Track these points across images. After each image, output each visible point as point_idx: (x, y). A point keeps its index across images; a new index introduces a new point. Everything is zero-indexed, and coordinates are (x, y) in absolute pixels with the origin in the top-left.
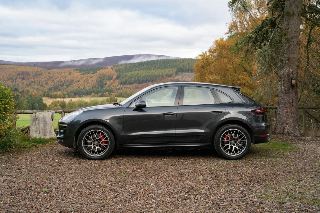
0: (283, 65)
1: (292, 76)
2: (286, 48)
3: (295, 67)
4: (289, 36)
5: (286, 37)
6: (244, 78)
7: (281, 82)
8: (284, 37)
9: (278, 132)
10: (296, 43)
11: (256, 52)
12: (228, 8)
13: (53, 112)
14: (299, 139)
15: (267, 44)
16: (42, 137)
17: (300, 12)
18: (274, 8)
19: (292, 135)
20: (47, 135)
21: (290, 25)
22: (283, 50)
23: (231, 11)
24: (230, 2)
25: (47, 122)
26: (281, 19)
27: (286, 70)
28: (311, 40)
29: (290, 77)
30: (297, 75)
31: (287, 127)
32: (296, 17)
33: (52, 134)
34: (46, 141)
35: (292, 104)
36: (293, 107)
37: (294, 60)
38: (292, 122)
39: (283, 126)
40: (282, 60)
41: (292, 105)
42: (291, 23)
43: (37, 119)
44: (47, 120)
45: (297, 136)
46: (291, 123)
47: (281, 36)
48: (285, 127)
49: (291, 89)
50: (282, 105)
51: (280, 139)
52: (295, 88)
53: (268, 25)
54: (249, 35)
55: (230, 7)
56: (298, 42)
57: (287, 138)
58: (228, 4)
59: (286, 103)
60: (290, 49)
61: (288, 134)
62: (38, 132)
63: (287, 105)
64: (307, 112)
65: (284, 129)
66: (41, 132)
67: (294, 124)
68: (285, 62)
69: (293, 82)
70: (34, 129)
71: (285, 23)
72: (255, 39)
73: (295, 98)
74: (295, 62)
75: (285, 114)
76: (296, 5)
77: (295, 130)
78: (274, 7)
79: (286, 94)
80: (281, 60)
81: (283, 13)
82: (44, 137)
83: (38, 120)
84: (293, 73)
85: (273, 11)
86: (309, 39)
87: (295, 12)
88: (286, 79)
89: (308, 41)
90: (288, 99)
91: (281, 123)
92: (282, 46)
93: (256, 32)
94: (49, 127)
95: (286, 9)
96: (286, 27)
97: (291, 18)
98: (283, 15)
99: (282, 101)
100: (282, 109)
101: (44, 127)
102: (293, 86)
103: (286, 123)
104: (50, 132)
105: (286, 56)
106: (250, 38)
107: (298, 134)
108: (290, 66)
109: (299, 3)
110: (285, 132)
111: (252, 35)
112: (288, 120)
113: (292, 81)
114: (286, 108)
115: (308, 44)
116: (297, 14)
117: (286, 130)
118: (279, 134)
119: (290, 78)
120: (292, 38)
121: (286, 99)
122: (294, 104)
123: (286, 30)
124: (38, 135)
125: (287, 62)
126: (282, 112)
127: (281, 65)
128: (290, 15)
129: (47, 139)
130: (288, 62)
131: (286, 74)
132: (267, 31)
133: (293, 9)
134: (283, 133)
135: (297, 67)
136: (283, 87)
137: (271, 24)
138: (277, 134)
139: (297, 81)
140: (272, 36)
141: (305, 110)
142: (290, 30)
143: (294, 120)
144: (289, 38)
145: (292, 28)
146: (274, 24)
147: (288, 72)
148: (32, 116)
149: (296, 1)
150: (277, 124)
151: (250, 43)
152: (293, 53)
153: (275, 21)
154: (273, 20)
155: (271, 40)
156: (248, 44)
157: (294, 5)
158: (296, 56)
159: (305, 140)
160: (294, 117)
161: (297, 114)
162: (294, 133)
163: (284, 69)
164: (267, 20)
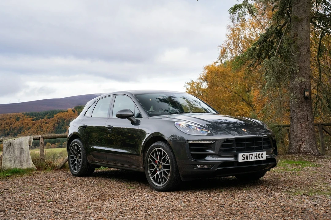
0: (294, 75)
1: (304, 87)
2: (296, 56)
3: (308, 77)
4: (299, 43)
5: (295, 44)
6: (242, 109)
7: (293, 93)
8: (293, 44)
9: (293, 151)
10: (306, 51)
11: (264, 62)
12: (229, 15)
13: (30, 138)
14: (317, 157)
15: (275, 52)
16: (18, 168)
17: (309, 16)
19: (310, 154)
20: (24, 165)
21: (299, 31)
22: (293, 59)
23: (232, 18)
24: (231, 8)
25: (24, 149)
26: (288, 25)
27: (298, 80)
28: (322, 50)
29: (303, 88)
30: (310, 87)
31: (303, 145)
32: (304, 23)
33: (30, 164)
34: (23, 171)
35: (306, 118)
36: (308, 122)
37: (306, 70)
38: (308, 140)
39: (299, 144)
40: (293, 70)
41: (307, 120)
42: (300, 29)
43: (12, 145)
44: (24, 146)
45: (315, 155)
47: (290, 44)
48: (301, 145)
49: (304, 101)
50: (295, 121)
51: (297, 158)
52: (309, 101)
53: (273, 34)
54: (253, 46)
55: (231, 14)
56: (309, 50)
57: (304, 157)
58: (229, 11)
59: (300, 118)
60: (301, 58)
61: (305, 153)
62: (13, 161)
63: (302, 120)
64: (323, 129)
65: (300, 147)
66: (16, 161)
67: (311, 142)
68: (296, 72)
69: (306, 94)
70: (8, 158)
71: (293, 29)
72: (259, 52)
73: (310, 112)
74: (307, 72)
75: (299, 131)
76: (304, 9)
77: (312, 149)
78: (279, 14)
79: (299, 107)
80: (291, 70)
81: (291, 18)
82: (20, 167)
83: (13, 147)
84: (305, 84)
85: (277, 18)
86: (319, 49)
87: (303, 17)
88: (299, 91)
89: (319, 51)
90: (302, 113)
91: (296, 141)
92: (292, 55)
93: (260, 43)
94: (27, 155)
95: (293, 15)
96: (294, 33)
97: (300, 24)
98: (290, 21)
99: (295, 116)
100: (295, 125)
101: (21, 154)
102: (306, 98)
103: (302, 141)
104: (27, 161)
105: (296, 65)
106: (254, 49)
107: (316, 153)
108: (302, 76)
109: (307, 7)
110: (301, 152)
111: (255, 46)
112: (304, 137)
113: (305, 92)
114: (300, 124)
115: (318, 54)
116: (306, 19)
117: (302, 149)
118: (294, 153)
119: (303, 90)
120: (302, 45)
121: (299, 114)
122: (309, 119)
123: (294, 37)
124: (13, 165)
125: (298, 71)
126: (297, 128)
127: (292, 76)
128: (298, 20)
129: (24, 169)
130: (300, 72)
131: (298, 85)
132: (272, 42)
133: (302, 13)
134: (299, 152)
135: (310, 76)
136: (296, 99)
137: (276, 33)
138: (292, 154)
139: (310, 93)
140: (279, 44)
141: (322, 127)
142: (299, 36)
143: (310, 136)
144: (299, 45)
145: (301, 35)
146: (279, 33)
147: (300, 81)
148: (5, 142)
149: (303, 5)
150: (292, 142)
151: (254, 56)
152: (304, 62)
153: (281, 29)
154: (279, 28)
155: (279, 48)
156: (251, 58)
157: (302, 9)
158: (308, 65)
159: (324, 158)
160: (310, 133)
161: (313, 130)
162: (312, 151)
163: (296, 79)
164: (271, 28)
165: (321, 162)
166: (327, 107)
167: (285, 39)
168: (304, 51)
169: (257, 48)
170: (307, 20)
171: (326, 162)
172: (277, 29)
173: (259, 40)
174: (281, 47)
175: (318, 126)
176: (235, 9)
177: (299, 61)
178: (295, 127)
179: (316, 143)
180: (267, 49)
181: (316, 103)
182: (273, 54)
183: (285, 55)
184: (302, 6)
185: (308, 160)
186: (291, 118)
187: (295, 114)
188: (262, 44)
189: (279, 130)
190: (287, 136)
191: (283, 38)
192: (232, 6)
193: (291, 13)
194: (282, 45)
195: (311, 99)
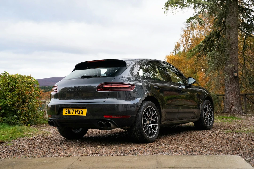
0: (228, 63)
1: (234, 70)
3: (236, 64)
4: (231, 42)
5: (228, 43)
7: (227, 74)
9: (226, 111)
10: (236, 47)
11: (208, 54)
14: (242, 115)
15: (215, 48)
17: (237, 25)
18: (218, 23)
19: (237, 113)
21: (231, 35)
22: (227, 52)
24: (187, 20)
26: (224, 30)
27: (230, 66)
28: (246, 47)
30: (238, 70)
31: (233, 107)
32: (234, 29)
36: (236, 93)
37: (235, 59)
39: (230, 107)
40: (227, 59)
41: (235, 91)
42: (231, 33)
45: (240, 114)
46: (235, 104)
47: (225, 43)
48: (232, 107)
49: (234, 79)
50: (228, 92)
51: (229, 115)
52: (237, 79)
53: (214, 36)
54: (201, 44)
55: (187, 23)
57: (233, 114)
59: (231, 90)
60: (232, 51)
61: (234, 112)
64: (246, 97)
65: (231, 109)
67: (238, 105)
68: (229, 60)
69: (235, 75)
71: (227, 33)
72: (205, 47)
73: (237, 86)
75: (231, 98)
77: (239, 109)
79: (231, 83)
80: (226, 59)
81: (226, 26)
84: (235, 68)
85: (217, 26)
86: (244, 46)
87: (234, 25)
88: (230, 73)
89: (244, 47)
90: (232, 87)
91: (228, 105)
92: (226, 50)
93: (205, 42)
95: (227, 24)
96: (228, 36)
97: (231, 30)
98: (225, 28)
99: (228, 89)
100: (228, 94)
103: (232, 105)
105: (229, 56)
106: (201, 45)
107: (241, 112)
108: (233, 63)
109: (236, 19)
110: (231, 111)
111: (202, 43)
112: (233, 102)
113: (235, 74)
114: (231, 94)
115: (243, 49)
117: (232, 110)
118: (227, 112)
119: (233, 72)
120: (233, 43)
121: (230, 87)
122: (237, 91)
123: (228, 38)
125: (230, 60)
126: (229, 96)
127: (226, 63)
128: (230, 28)
131: (230, 69)
132: (213, 41)
133: (232, 23)
134: (230, 112)
135: (238, 64)
136: (228, 78)
137: (216, 35)
138: (226, 113)
139: (238, 74)
140: (218, 43)
141: (245, 96)
142: (231, 38)
143: (237, 102)
144: (231, 44)
145: (232, 37)
146: (218, 36)
147: (231, 67)
148: (48, 102)
149: (234, 18)
150: (226, 105)
151: (201, 50)
152: (234, 54)
153: (219, 33)
154: (218, 32)
155: (218, 45)
156: (199, 51)
157: (233, 21)
158: (236, 56)
159: (246, 115)
160: (238, 100)
161: (240, 98)
162: (239, 111)
163: (229, 65)
164: (213, 32)
165: (244, 117)
166: (249, 83)
167: (222, 40)
168: (234, 47)
169: (203, 44)
170: (236, 27)
171: (247, 117)
172: (217, 33)
173: (205, 40)
174: (219, 44)
175: (243, 95)
176: (190, 20)
177: (231, 53)
178: (228, 96)
179: (241, 106)
180: (210, 45)
181: (242, 81)
182: (214, 49)
183: (221, 50)
184: (232, 19)
185: (236, 116)
186: (226, 90)
187: (228, 88)
188: (206, 42)
189: (217, 98)
190: (223, 102)
191: (220, 39)
192: (188, 18)
193: (226, 23)
194: (219, 43)
195: (238, 77)
